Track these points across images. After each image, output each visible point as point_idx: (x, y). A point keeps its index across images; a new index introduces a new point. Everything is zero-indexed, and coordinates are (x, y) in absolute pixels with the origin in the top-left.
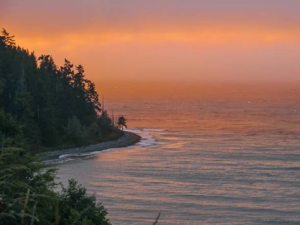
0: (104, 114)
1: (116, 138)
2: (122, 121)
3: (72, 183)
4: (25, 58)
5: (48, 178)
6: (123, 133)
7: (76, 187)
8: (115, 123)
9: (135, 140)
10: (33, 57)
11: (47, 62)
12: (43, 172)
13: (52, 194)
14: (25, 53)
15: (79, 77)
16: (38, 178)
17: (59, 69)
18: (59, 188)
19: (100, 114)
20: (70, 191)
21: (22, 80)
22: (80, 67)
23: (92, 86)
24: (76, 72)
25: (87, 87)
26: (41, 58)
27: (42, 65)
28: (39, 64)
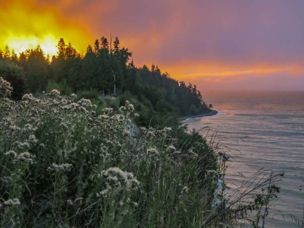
0: (204, 103)
1: (208, 113)
2: (211, 106)
3: (194, 129)
5: (185, 128)
6: (211, 110)
7: (196, 131)
8: (208, 107)
9: (215, 113)
10: (177, 82)
11: (183, 84)
12: (183, 125)
13: (186, 134)
14: (174, 81)
15: (194, 89)
16: (182, 128)
17: (187, 86)
18: (189, 132)
19: (202, 103)
20: (193, 132)
21: (173, 91)
22: (195, 86)
23: (199, 93)
24: (193, 87)
25: (197, 93)
26: (180, 82)
27: (181, 85)
28: (179, 85)
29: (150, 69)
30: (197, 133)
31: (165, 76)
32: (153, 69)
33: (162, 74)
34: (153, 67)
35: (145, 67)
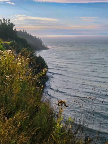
2: (46, 46)
4: (32, 37)
5: (36, 54)
6: (46, 48)
8: (45, 46)
9: (48, 49)
10: (33, 37)
12: (35, 53)
13: (36, 56)
14: (32, 36)
15: (40, 39)
16: (34, 54)
17: (37, 38)
19: (43, 45)
22: (40, 38)
23: (42, 41)
28: (34, 37)
29: (23, 31)
30: (40, 56)
31: (28, 34)
32: (24, 31)
33: (27, 33)
34: (24, 30)
35: (20, 30)
